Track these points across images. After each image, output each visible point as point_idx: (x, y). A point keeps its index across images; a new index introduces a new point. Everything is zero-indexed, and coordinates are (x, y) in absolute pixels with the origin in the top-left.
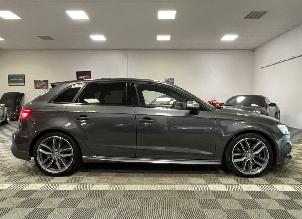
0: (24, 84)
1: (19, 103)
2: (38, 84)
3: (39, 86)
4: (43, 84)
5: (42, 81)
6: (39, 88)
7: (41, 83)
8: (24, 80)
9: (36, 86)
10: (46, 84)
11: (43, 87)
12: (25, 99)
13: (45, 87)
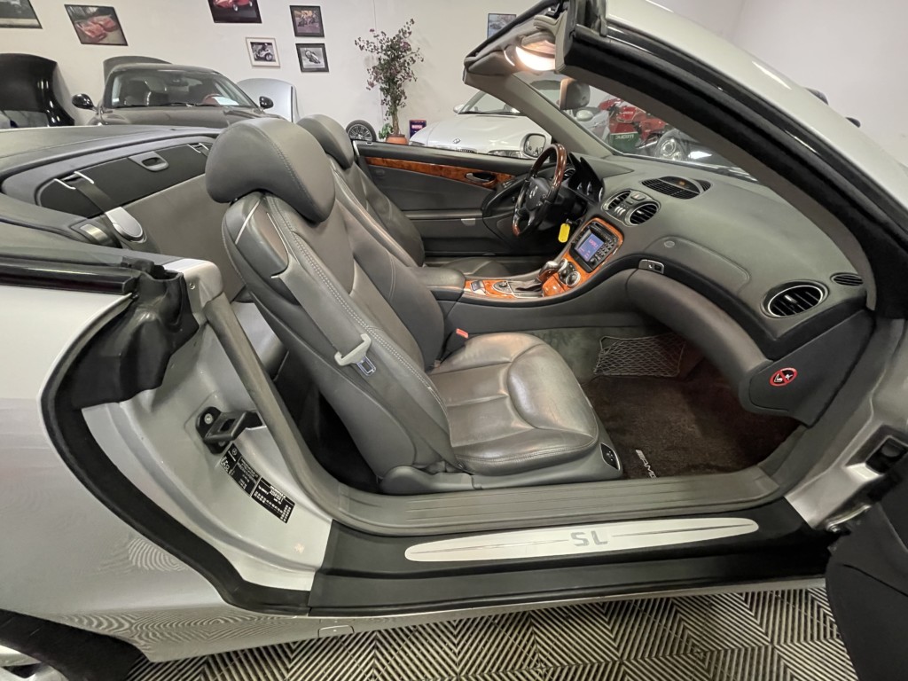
0: (33, 22)
1: (50, 94)
2: (88, 26)
3: (90, 31)
4: (102, 23)
5: (95, 9)
6: (96, 41)
7: (95, 19)
8: (28, 6)
9: (83, 33)
10: (113, 23)
11: (105, 36)
12: (65, 79)
13: (113, 36)
